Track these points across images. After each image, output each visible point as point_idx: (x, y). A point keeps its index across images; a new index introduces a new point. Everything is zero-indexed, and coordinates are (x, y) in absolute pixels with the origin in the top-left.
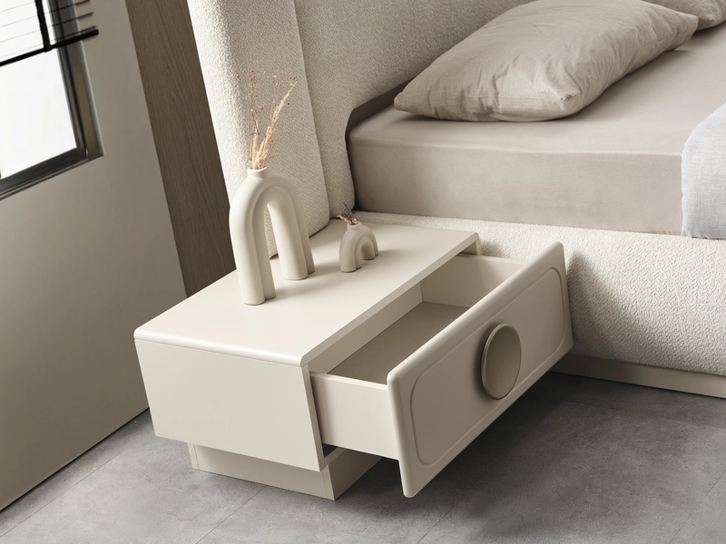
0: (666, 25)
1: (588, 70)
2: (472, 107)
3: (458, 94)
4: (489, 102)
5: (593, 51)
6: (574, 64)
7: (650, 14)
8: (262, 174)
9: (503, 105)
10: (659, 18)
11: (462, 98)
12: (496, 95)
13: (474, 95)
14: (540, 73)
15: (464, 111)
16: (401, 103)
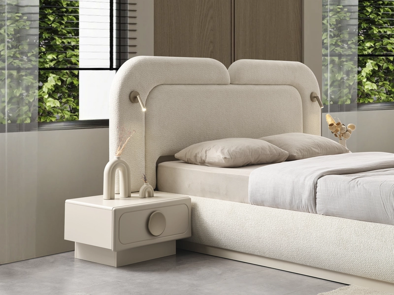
0: (274, 151)
1: (236, 154)
2: (199, 160)
3: (195, 155)
4: (204, 158)
5: (240, 149)
6: (232, 150)
7: (269, 146)
8: (118, 158)
9: (207, 160)
10: (272, 148)
11: (196, 156)
12: (206, 156)
13: (199, 155)
14: (219, 150)
15: (196, 161)
16: (177, 155)
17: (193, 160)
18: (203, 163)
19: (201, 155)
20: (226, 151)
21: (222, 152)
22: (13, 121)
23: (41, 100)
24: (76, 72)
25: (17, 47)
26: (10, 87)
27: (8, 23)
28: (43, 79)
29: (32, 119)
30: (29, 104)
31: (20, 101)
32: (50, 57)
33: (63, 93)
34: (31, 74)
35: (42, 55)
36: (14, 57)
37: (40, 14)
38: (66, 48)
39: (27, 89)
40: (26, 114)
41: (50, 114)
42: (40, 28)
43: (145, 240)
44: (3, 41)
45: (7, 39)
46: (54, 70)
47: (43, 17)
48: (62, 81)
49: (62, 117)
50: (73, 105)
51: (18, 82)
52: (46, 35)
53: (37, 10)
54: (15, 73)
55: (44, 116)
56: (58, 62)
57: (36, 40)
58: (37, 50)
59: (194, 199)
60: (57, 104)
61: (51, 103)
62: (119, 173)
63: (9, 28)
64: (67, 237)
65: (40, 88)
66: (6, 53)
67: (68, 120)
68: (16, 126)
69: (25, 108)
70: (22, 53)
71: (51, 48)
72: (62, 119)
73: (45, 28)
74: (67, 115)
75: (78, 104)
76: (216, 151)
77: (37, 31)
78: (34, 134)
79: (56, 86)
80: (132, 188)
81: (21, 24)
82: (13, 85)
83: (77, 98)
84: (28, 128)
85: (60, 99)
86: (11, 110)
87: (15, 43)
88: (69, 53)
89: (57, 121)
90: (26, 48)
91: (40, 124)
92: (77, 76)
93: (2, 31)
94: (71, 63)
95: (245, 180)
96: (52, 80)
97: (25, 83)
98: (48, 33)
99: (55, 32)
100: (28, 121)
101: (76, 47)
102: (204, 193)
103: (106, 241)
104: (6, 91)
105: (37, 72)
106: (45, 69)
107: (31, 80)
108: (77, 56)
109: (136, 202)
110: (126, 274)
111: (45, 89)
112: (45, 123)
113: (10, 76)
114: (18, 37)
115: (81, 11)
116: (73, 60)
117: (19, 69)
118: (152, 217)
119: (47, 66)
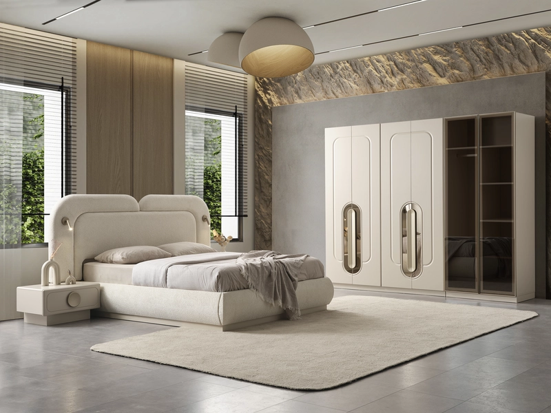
4: (112, 259)
9: (114, 260)
10: (160, 251)
12: (113, 257)
15: (108, 261)
16: (96, 258)
17: (106, 261)
18: (112, 262)
19: (110, 257)
20: (125, 254)
21: (122, 255)
22: (8, 243)
23: (23, 231)
24: (42, 216)
25: (10, 202)
26: (6, 224)
27: (5, 189)
28: (24, 220)
29: (18, 242)
30: (17, 234)
31: (11, 232)
32: (28, 208)
33: (36, 228)
34: (17, 217)
35: (23, 207)
36: (8, 208)
37: (23, 184)
38: (37, 203)
39: (16, 225)
40: (15, 239)
41: (28, 239)
42: (23, 192)
43: (66, 309)
44: (2, 199)
45: (4, 198)
46: (30, 215)
47: (24, 186)
48: (35, 221)
49: (35, 241)
50: (41, 234)
51: (11, 221)
52: (26, 196)
53: (21, 182)
54: (9, 216)
55: (25, 240)
56: (33, 211)
57: (20, 198)
58: (21, 204)
59: (102, 285)
60: (32, 233)
61: (28, 233)
62: (51, 270)
63: (5, 192)
64: (19, 309)
65: (23, 225)
66: (4, 206)
67: (38, 243)
68: (9, 245)
69: (14, 236)
70: (13, 206)
71: (28, 203)
72: (34, 242)
73: (25, 192)
74: (38, 240)
75: (43, 234)
76: (118, 255)
77: (21, 194)
78: (19, 250)
79: (31, 224)
80: (62, 279)
81: (12, 190)
82: (8, 223)
83: (43, 230)
84: (16, 247)
85: (33, 231)
86: (7, 237)
87: (9, 200)
88: (39, 205)
89: (32, 243)
90: (15, 203)
91: (23, 245)
92: (43, 218)
93: (2, 194)
94: (40, 211)
95: (131, 270)
96: (29, 220)
97: (14, 222)
98: (27, 195)
99: (31, 194)
100: (16, 243)
101: (43, 202)
102: (109, 281)
103: (39, 310)
104: (4, 226)
105: (21, 216)
106: (25, 214)
107: (18, 220)
108: (43, 207)
109: (63, 286)
110: (51, 329)
111: (25, 225)
112: (25, 244)
113: (6, 218)
114: (11, 197)
115: (45, 182)
116: (41, 209)
117: (11, 215)
118: (70, 295)
119: (26, 213)
